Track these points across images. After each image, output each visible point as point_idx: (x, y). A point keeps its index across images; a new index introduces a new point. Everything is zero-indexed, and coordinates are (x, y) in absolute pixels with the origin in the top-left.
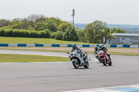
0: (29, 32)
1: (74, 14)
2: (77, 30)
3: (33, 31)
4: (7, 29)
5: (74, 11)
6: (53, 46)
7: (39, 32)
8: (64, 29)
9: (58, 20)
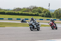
0: (30, 13)
1: (49, 6)
2: (51, 13)
3: (32, 13)
4: (20, 12)
5: (49, 4)
6: (40, 20)
7: (34, 14)
8: (45, 12)
9: (42, 8)
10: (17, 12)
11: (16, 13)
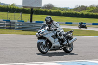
10: (80, 13)
11: (78, 14)
